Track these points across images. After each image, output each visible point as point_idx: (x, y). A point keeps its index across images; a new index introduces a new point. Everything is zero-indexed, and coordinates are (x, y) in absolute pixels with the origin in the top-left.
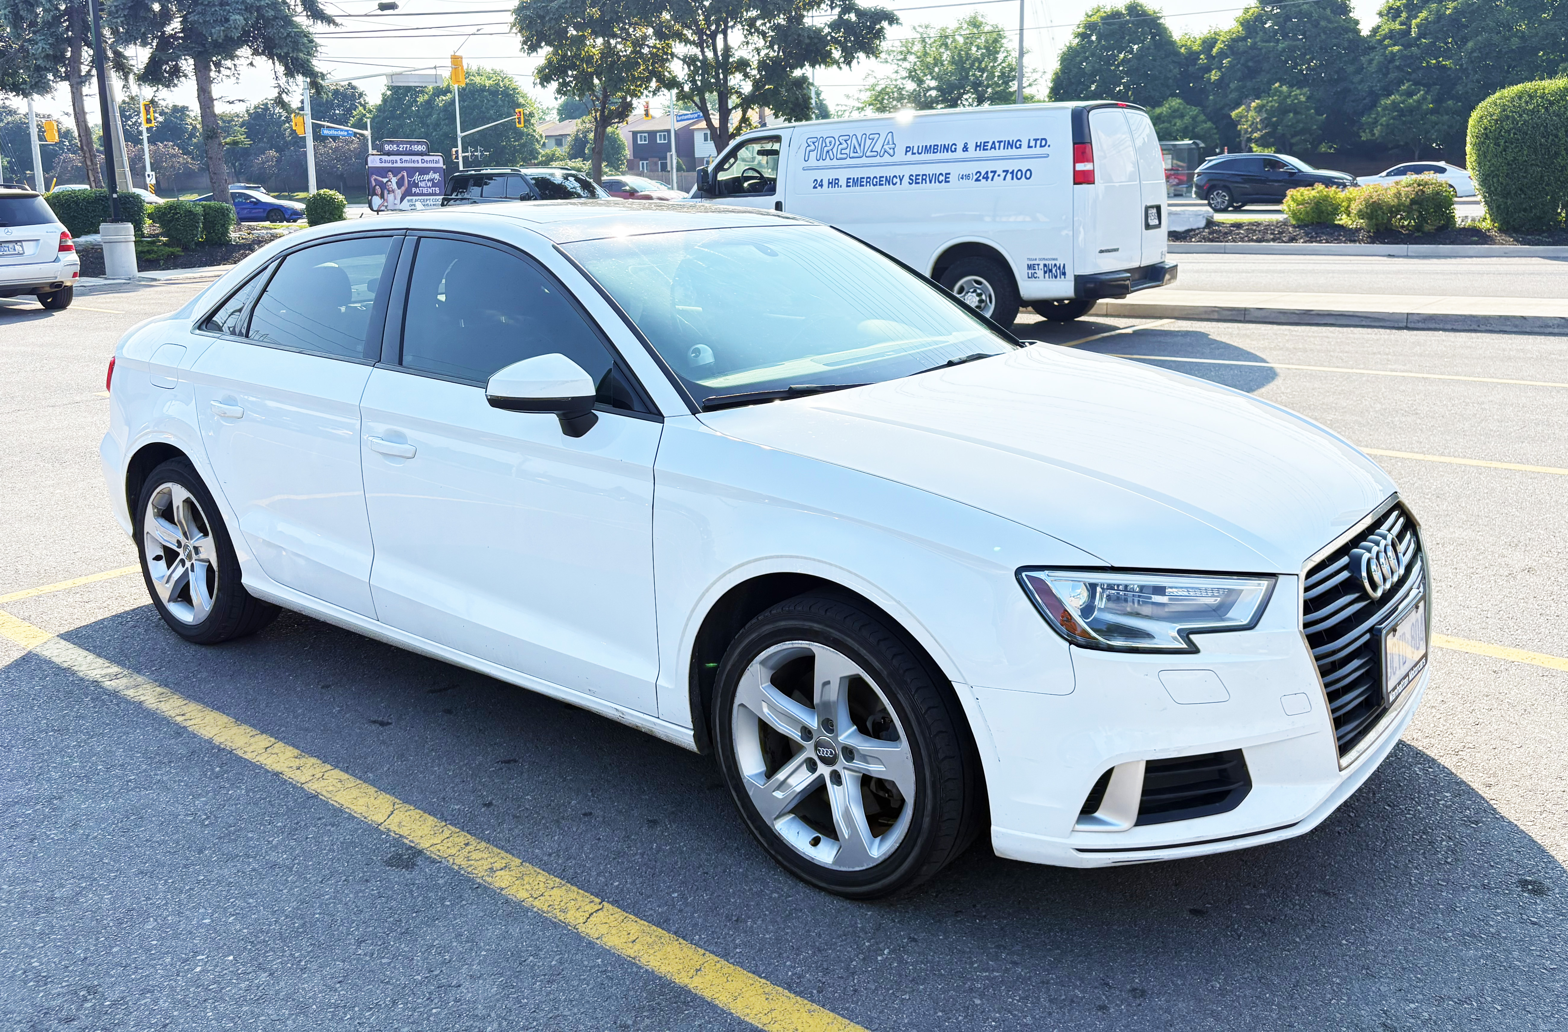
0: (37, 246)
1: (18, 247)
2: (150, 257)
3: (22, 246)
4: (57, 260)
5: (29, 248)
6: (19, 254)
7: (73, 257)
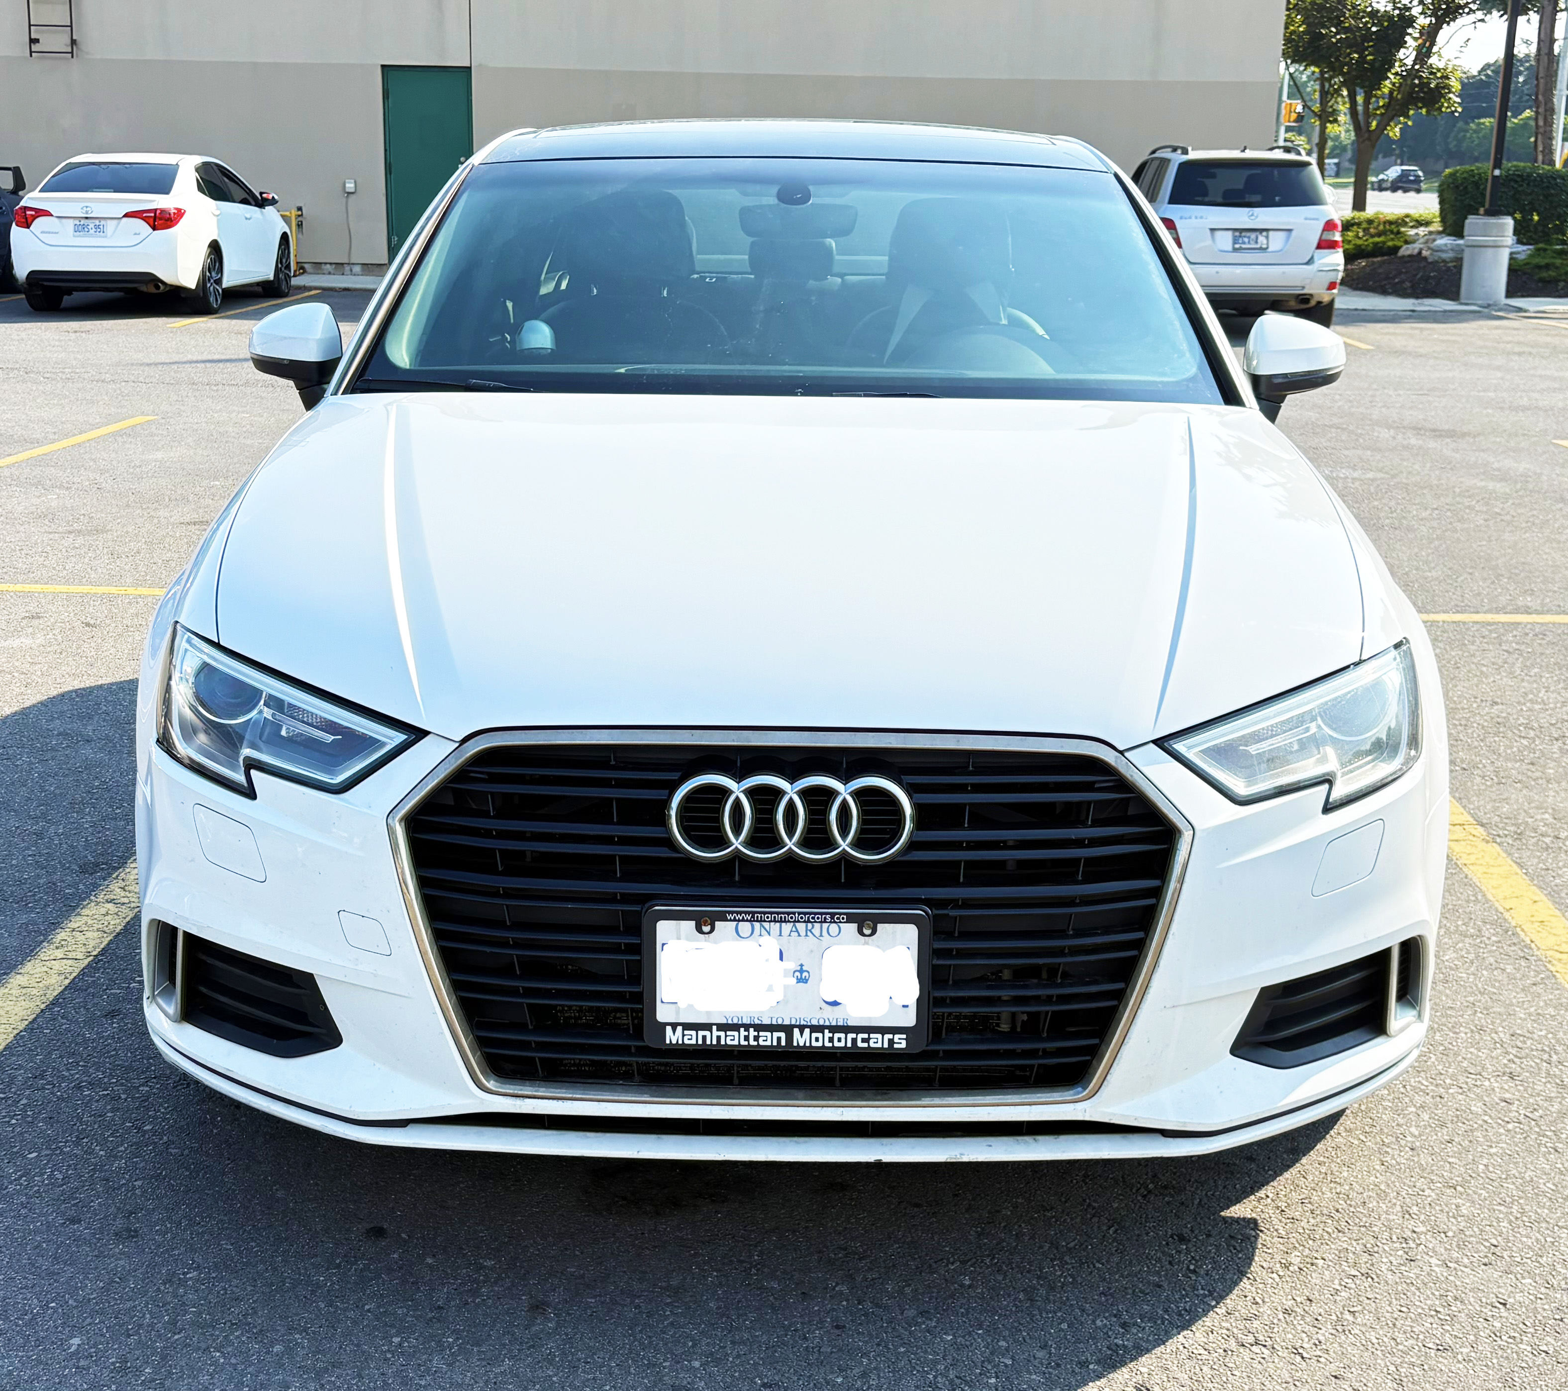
0: (1288, 238)
1: (1262, 239)
2: (1544, 274)
3: (1267, 237)
4: (1310, 262)
5: (1276, 242)
6: (1261, 248)
7: (1337, 258)
